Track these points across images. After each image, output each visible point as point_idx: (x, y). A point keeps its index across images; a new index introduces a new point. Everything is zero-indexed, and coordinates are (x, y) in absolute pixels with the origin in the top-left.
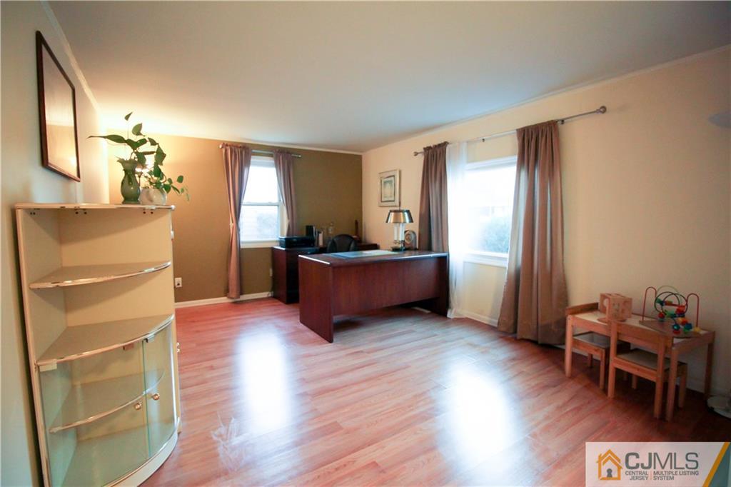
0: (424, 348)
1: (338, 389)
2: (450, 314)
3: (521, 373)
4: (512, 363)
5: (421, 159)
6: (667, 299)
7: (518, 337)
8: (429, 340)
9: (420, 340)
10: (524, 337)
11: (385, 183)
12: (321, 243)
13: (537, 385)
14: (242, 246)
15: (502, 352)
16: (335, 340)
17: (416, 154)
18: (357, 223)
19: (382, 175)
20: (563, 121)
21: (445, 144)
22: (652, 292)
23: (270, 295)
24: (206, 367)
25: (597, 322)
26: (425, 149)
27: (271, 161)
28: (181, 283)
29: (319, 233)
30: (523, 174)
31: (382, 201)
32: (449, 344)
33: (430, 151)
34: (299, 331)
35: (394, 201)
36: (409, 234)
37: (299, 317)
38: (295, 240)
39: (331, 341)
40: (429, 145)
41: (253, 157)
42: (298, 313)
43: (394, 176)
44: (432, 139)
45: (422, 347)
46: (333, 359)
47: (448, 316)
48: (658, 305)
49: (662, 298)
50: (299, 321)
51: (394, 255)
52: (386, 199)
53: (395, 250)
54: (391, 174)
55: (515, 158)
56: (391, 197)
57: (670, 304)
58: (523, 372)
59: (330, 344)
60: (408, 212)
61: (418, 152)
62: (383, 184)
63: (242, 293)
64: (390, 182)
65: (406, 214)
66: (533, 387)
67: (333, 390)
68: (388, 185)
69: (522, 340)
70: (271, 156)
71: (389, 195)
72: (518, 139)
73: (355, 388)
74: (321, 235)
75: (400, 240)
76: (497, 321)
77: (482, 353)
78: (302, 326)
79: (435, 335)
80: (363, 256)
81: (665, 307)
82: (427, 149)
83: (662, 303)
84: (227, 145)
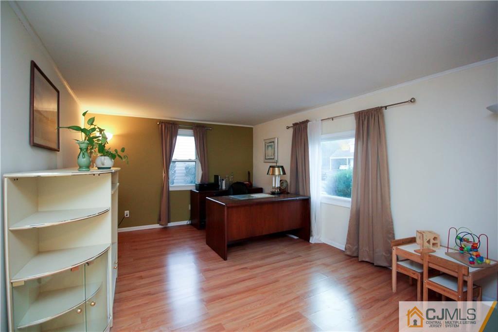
0: (290, 266)
1: (225, 297)
2: (313, 240)
3: (359, 289)
4: (354, 280)
5: (291, 131)
6: (464, 237)
7: (360, 260)
8: (296, 260)
9: (289, 259)
10: (364, 260)
11: (268, 146)
12: (224, 187)
13: (370, 299)
14: (171, 189)
15: (346, 272)
16: (228, 258)
17: (288, 128)
18: (249, 173)
19: (266, 141)
20: (386, 107)
21: (307, 121)
22: (453, 232)
23: (188, 223)
24: (138, 277)
25: (414, 252)
26: (293, 124)
27: (191, 132)
28: (128, 214)
29: (222, 180)
30: (360, 143)
31: (266, 159)
32: (309, 263)
33: (297, 126)
34: (205, 251)
35: (274, 159)
36: (283, 183)
37: (205, 240)
38: (205, 185)
39: (225, 259)
40: (296, 122)
41: (179, 130)
42: (205, 237)
43: (273, 142)
44: (299, 118)
45: (289, 266)
46: (225, 273)
47: (310, 242)
48: (458, 241)
49: (461, 236)
50: (205, 243)
51: (273, 197)
52: (269, 158)
53: (273, 193)
54: (272, 140)
55: (354, 132)
56: (272, 156)
57: (467, 241)
58: (360, 288)
59: (225, 261)
60: (282, 167)
61: (289, 126)
62: (267, 147)
63: (169, 222)
64: (271, 146)
65: (281, 169)
66: (367, 300)
67: (222, 298)
68: (270, 148)
69: (363, 262)
70: (192, 129)
71: (270, 155)
72: (356, 119)
73: (238, 297)
74: (224, 182)
75: (277, 186)
76: (344, 247)
77: (332, 271)
78: (207, 247)
79: (300, 256)
80: (251, 198)
81: (463, 243)
82: (295, 125)
83: (461, 240)
84: (162, 123)
